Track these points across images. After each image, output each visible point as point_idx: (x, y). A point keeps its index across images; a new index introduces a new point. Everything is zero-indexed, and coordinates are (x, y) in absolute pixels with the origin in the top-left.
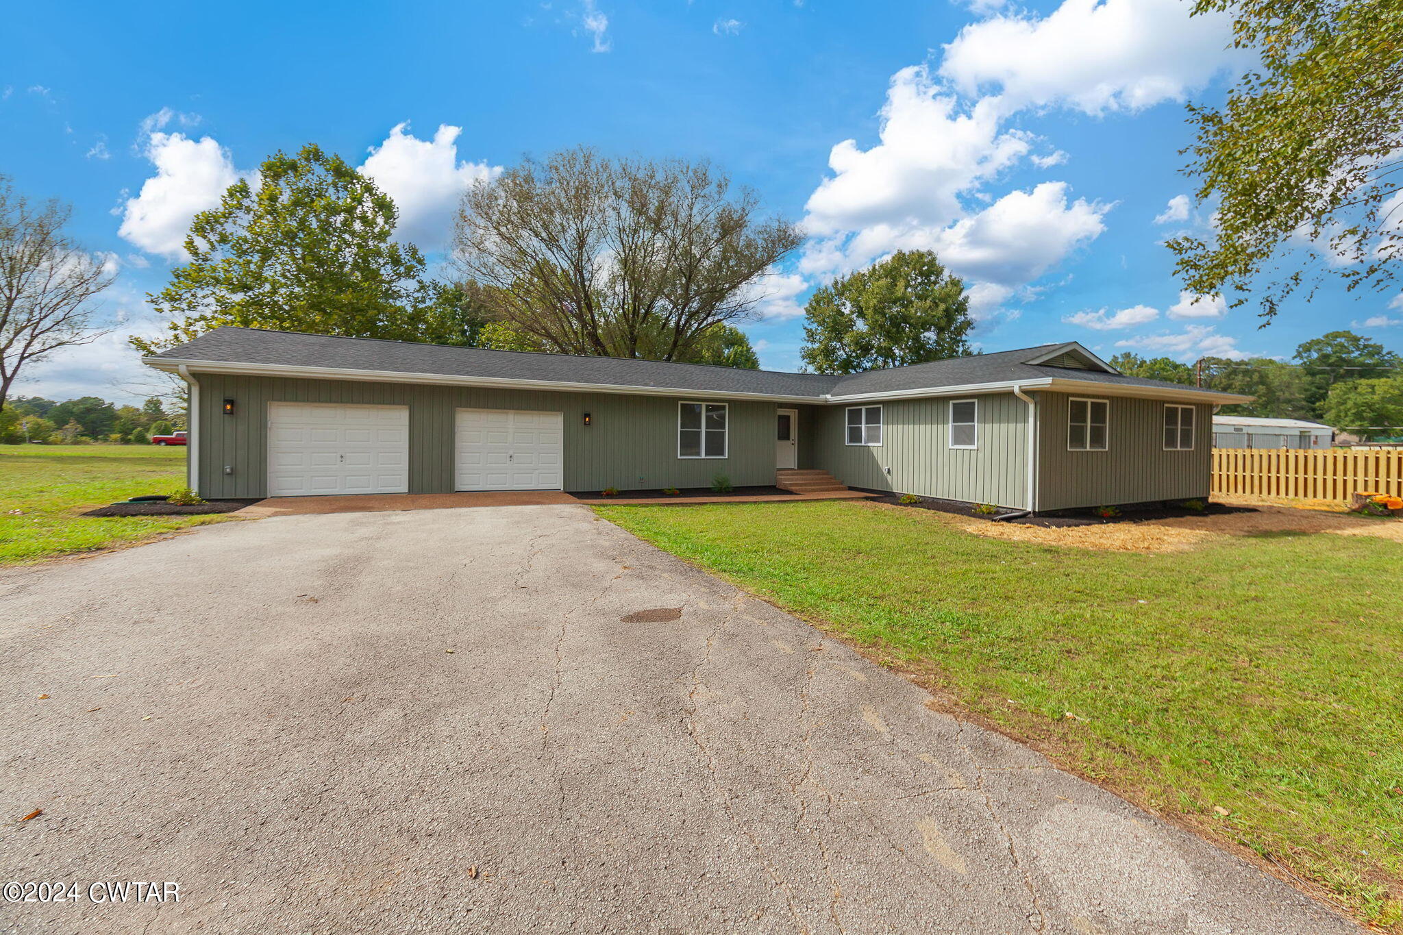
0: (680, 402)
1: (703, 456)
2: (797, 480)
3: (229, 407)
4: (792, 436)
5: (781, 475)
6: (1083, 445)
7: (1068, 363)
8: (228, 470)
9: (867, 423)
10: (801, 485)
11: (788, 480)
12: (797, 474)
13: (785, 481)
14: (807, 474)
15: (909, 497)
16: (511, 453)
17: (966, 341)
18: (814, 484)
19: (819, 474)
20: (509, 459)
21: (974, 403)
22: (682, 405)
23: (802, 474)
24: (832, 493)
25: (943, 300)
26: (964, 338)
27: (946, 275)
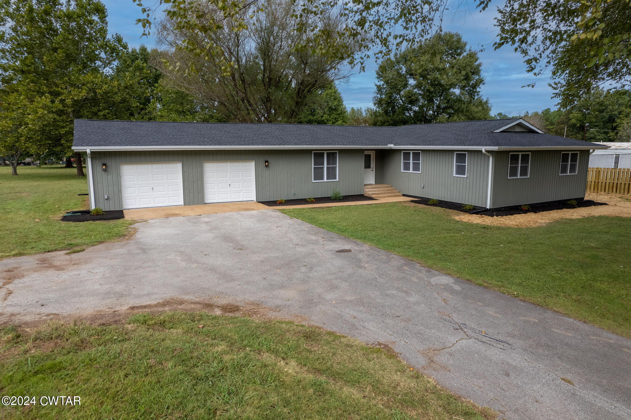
0: (313, 152)
1: (325, 180)
2: (376, 191)
3: (104, 167)
4: (372, 166)
5: (367, 188)
6: (516, 175)
7: (518, 129)
8: (106, 197)
9: (413, 160)
10: (378, 194)
11: (370, 191)
12: (375, 188)
13: (368, 192)
14: (381, 187)
15: (433, 200)
16: (229, 183)
17: (479, 92)
18: (384, 193)
19: (387, 187)
20: (228, 186)
21: (466, 154)
22: (314, 153)
23: (378, 188)
24: (394, 198)
25: (465, 68)
26: (478, 90)
27: (467, 48)
